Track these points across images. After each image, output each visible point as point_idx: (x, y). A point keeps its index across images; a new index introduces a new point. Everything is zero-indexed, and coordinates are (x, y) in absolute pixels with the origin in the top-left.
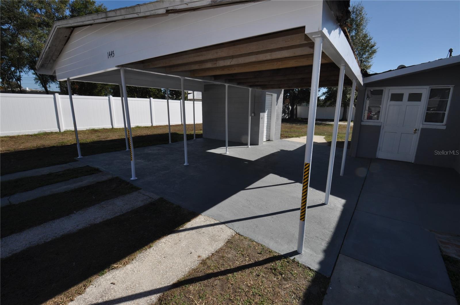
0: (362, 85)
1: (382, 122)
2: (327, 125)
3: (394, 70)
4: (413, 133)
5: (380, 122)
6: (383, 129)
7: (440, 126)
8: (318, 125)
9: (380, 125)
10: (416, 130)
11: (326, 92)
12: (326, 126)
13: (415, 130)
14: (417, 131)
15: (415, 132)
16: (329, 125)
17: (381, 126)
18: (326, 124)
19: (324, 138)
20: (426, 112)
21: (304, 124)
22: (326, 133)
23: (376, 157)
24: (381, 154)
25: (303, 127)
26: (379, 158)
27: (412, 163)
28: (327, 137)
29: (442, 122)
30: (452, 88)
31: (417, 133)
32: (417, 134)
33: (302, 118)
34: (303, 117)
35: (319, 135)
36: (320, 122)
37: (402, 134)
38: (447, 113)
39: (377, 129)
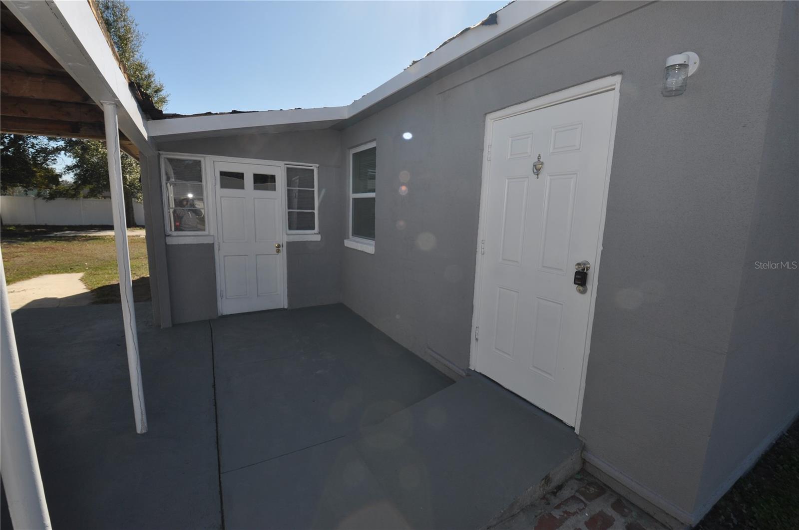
0: (147, 139)
1: (213, 236)
2: (91, 239)
3: (216, 114)
4: (276, 253)
5: (209, 235)
6: (219, 250)
7: (312, 236)
8: (65, 240)
9: (211, 242)
10: (279, 246)
11: (75, 166)
12: (90, 241)
13: (277, 247)
14: (281, 248)
15: (278, 251)
16: (97, 239)
17: (213, 244)
18: (90, 236)
19: (81, 280)
20: (288, 211)
21: (22, 240)
22: (87, 261)
23: (219, 315)
24: (228, 306)
25: (19, 249)
26: (225, 313)
27: (285, 309)
28: (90, 274)
29: (313, 228)
30: (315, 167)
31: (281, 250)
32: (281, 254)
33: (18, 226)
34: (23, 223)
35: (67, 272)
36: (73, 232)
37: (257, 256)
38: (316, 212)
39: (208, 251)
